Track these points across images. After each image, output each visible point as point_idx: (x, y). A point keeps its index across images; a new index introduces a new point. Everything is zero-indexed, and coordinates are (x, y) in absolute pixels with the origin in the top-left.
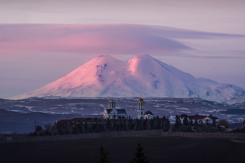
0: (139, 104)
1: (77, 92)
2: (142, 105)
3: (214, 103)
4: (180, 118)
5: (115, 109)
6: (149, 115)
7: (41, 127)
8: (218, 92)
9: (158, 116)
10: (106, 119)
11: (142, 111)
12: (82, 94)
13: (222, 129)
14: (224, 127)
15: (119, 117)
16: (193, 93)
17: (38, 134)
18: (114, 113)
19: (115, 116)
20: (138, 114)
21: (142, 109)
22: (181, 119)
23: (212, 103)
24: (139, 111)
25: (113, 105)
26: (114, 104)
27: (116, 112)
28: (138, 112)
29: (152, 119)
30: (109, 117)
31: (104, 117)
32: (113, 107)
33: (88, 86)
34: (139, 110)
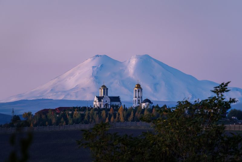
0: (136, 90)
1: (71, 95)
2: (139, 91)
5: (107, 97)
6: (148, 103)
7: (19, 118)
9: (157, 105)
10: (96, 108)
11: (139, 99)
13: (235, 120)
14: (236, 119)
15: (112, 106)
17: (14, 124)
18: (106, 101)
19: (106, 105)
20: (135, 102)
21: (139, 97)
24: (136, 99)
25: (104, 92)
26: (106, 90)
27: (109, 100)
29: (151, 108)
30: (101, 106)
31: (94, 106)
32: (104, 94)
34: (136, 97)
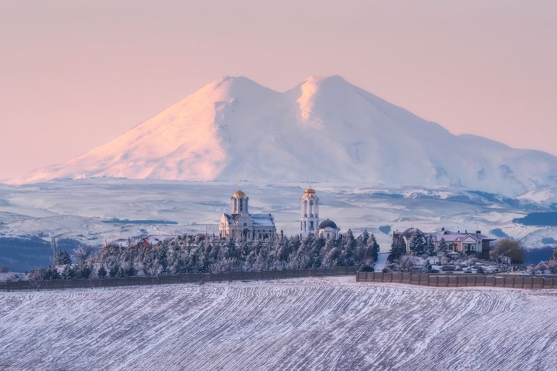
1: (167, 168)
2: (311, 204)
3: (496, 197)
4: (404, 238)
5: (248, 215)
6: (329, 229)
8: (505, 170)
10: (224, 238)
11: (312, 219)
12: (181, 171)
14: (509, 261)
16: (445, 173)
18: (245, 224)
19: (245, 231)
20: (303, 226)
21: (312, 216)
22: (406, 241)
23: (491, 197)
24: (306, 219)
25: (241, 205)
26: (244, 202)
27: (250, 222)
28: (303, 223)
29: (337, 239)
30: (234, 235)
31: (221, 234)
32: (241, 210)
33: (193, 153)
34: (306, 216)
